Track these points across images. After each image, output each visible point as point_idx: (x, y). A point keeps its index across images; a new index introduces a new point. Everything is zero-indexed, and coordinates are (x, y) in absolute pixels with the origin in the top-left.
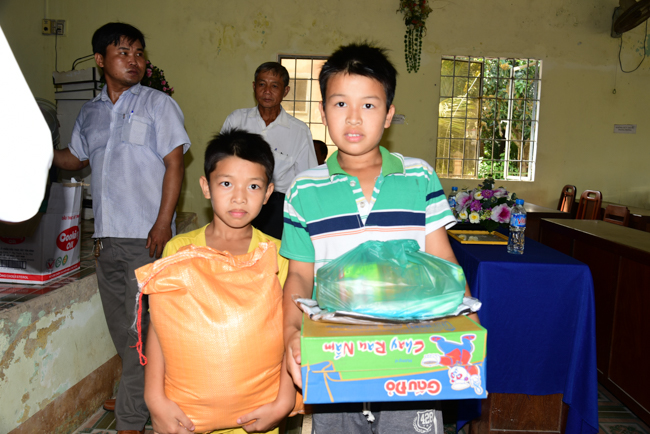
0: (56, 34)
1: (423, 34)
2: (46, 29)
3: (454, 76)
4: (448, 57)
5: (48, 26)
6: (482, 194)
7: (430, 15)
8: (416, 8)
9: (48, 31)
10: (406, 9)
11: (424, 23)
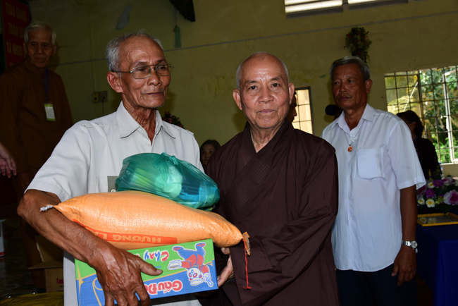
0: (103, 101)
1: (367, 61)
2: (95, 99)
3: (396, 88)
4: (389, 74)
5: (97, 96)
6: (434, 184)
7: (370, 46)
8: (359, 43)
9: (97, 100)
10: (351, 45)
11: (366, 52)
